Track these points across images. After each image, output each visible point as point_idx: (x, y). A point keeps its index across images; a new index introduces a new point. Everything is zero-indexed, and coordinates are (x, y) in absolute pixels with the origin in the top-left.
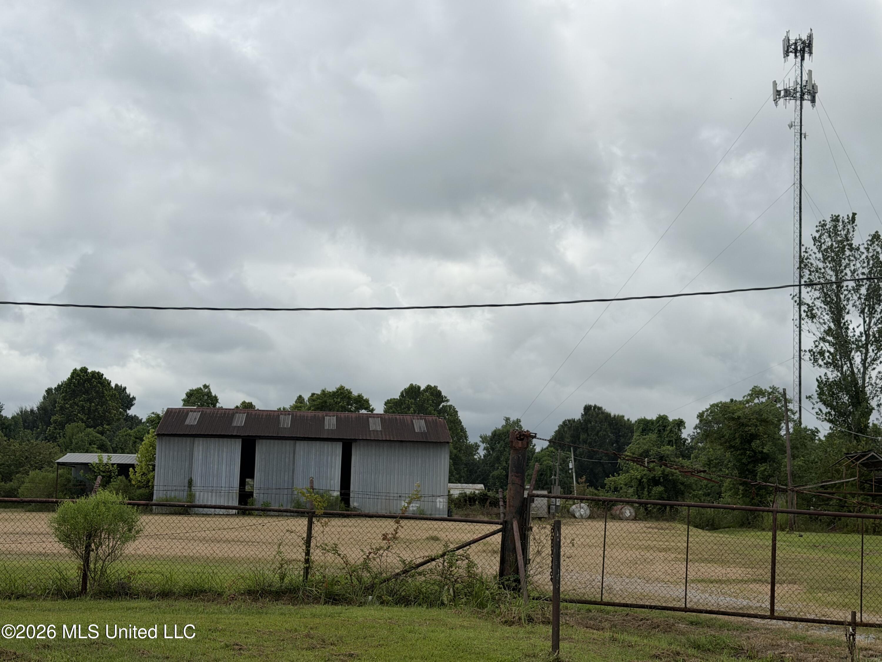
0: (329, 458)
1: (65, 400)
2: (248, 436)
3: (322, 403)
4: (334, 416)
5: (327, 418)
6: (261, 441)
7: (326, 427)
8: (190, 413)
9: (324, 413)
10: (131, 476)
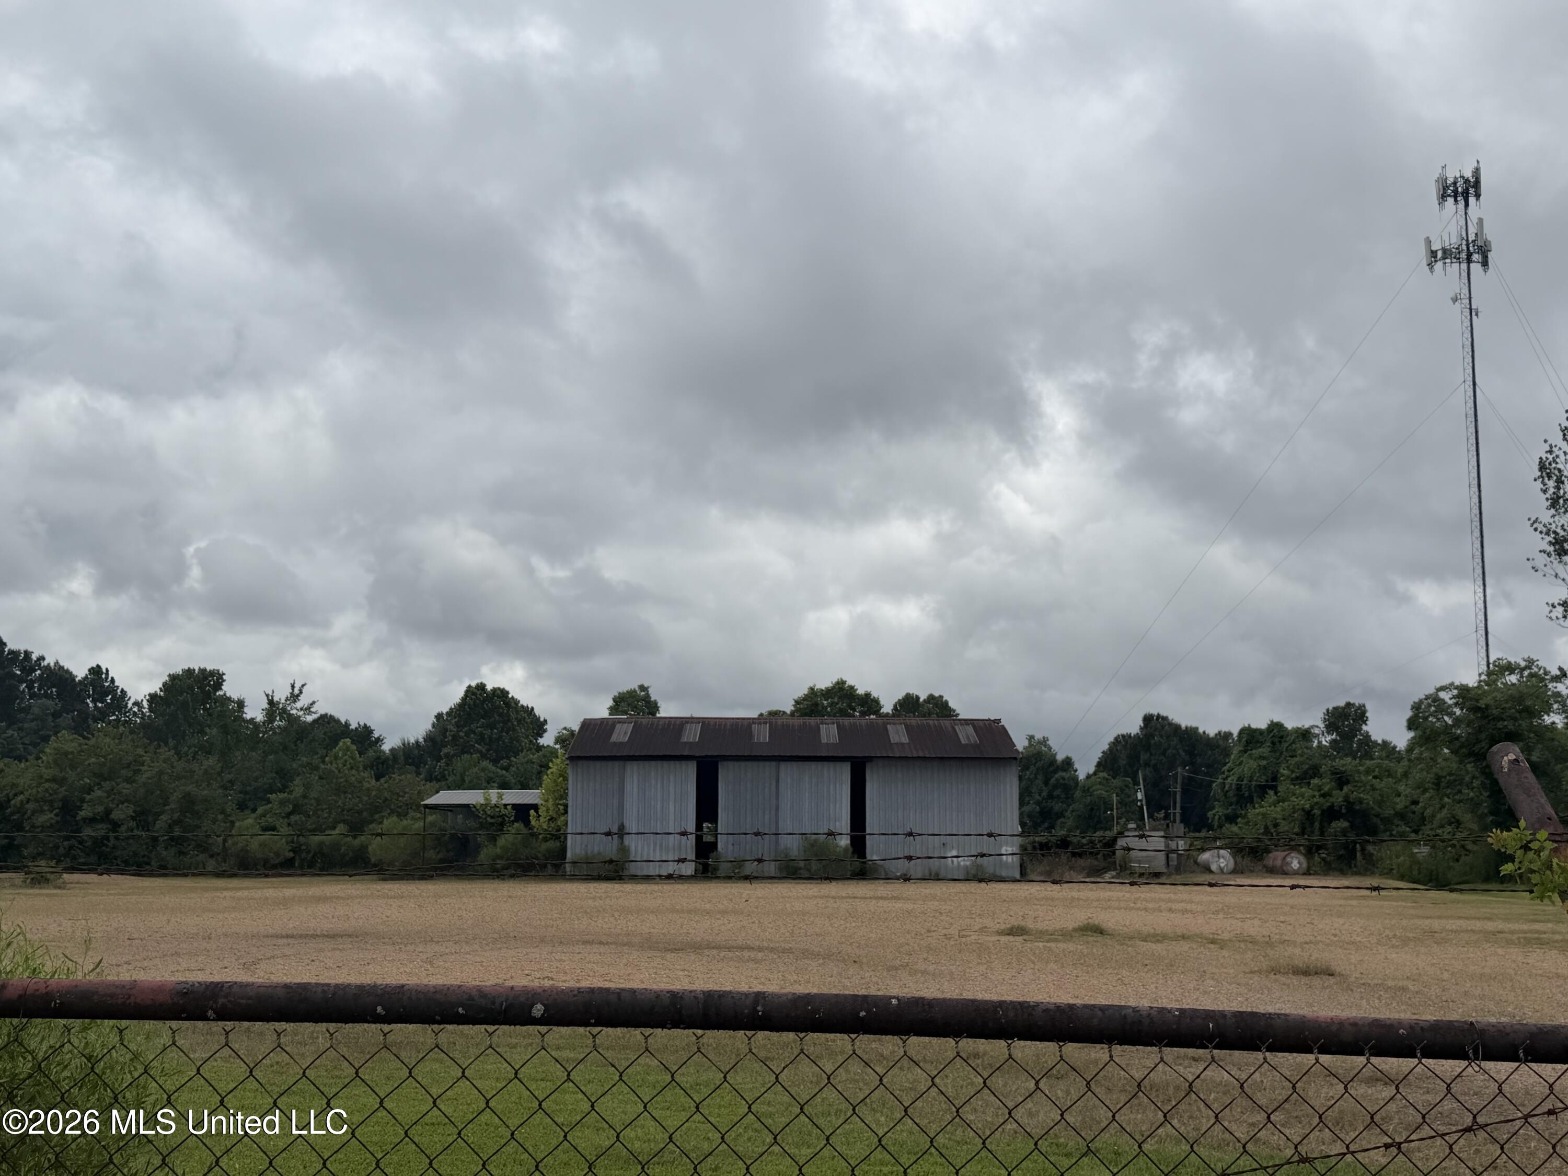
0: (832, 787)
1: (458, 727)
2: (707, 756)
3: (812, 705)
4: (834, 724)
5: (823, 728)
6: (725, 763)
7: (824, 740)
8: (618, 726)
9: (818, 720)
10: (533, 822)
